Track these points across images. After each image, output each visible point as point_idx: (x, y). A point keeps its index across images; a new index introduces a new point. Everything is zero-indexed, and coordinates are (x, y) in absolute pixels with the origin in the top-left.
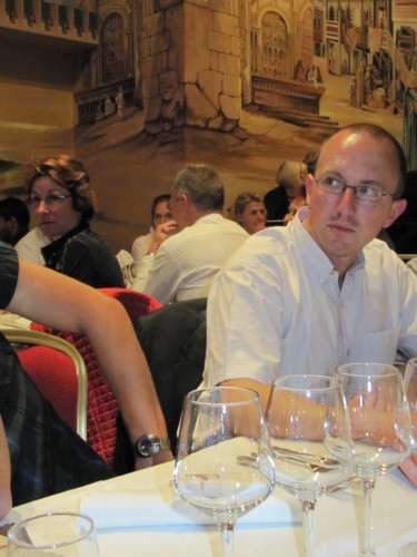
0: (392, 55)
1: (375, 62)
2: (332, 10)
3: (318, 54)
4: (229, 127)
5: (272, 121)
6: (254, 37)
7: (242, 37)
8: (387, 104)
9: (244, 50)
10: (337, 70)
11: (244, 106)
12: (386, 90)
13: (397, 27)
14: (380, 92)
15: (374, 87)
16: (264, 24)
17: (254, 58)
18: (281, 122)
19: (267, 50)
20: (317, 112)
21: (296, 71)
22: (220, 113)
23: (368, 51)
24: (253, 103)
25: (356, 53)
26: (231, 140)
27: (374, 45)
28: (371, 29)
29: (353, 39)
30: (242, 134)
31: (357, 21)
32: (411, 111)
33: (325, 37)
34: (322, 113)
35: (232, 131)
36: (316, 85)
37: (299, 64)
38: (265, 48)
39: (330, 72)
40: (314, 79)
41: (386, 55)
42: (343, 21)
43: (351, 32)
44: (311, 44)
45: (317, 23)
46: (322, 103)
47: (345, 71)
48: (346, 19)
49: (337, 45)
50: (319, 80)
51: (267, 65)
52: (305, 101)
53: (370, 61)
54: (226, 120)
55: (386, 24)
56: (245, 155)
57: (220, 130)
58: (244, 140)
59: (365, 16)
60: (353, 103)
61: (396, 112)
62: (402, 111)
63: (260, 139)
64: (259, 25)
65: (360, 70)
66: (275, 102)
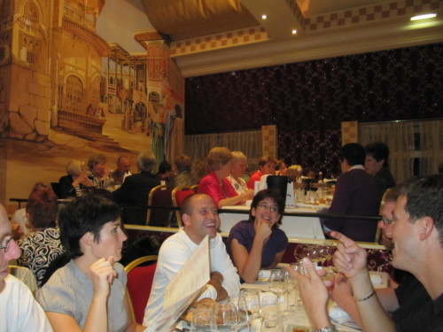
0: (147, 105)
1: (137, 108)
2: (111, 79)
3: (102, 101)
4: (41, 139)
5: (71, 137)
6: (61, 89)
7: (53, 88)
8: (143, 131)
9: (53, 96)
10: (114, 110)
11: (52, 127)
12: (143, 123)
13: (149, 91)
14: (139, 124)
15: (135, 121)
16: (68, 82)
17: (60, 100)
18: (76, 137)
19: (69, 96)
20: (101, 132)
21: (88, 109)
22: (35, 130)
23: (133, 102)
24: (58, 126)
25: (125, 103)
26: (42, 147)
27: (136, 99)
28: (134, 91)
29: (124, 96)
30: (50, 144)
31: (126, 85)
32: (156, 135)
33: (107, 92)
34: (104, 133)
35: (43, 142)
36: (101, 118)
37: (90, 106)
38: (68, 95)
39: (110, 111)
40: (100, 114)
41: (143, 105)
42: (118, 85)
43: (123, 91)
44: (98, 96)
45: (102, 85)
46: (104, 128)
47: (119, 112)
48: (120, 84)
49: (114, 97)
50: (103, 115)
51: (69, 105)
52: (94, 127)
53: (134, 107)
54: (38, 135)
55: (143, 89)
56: (52, 156)
57: (35, 141)
58: (50, 147)
59: (131, 84)
60: (123, 128)
61: (148, 135)
62: (151, 134)
63: (61, 147)
64: (65, 81)
65: (128, 111)
66: (74, 126)
